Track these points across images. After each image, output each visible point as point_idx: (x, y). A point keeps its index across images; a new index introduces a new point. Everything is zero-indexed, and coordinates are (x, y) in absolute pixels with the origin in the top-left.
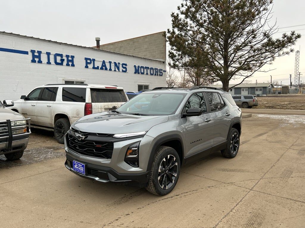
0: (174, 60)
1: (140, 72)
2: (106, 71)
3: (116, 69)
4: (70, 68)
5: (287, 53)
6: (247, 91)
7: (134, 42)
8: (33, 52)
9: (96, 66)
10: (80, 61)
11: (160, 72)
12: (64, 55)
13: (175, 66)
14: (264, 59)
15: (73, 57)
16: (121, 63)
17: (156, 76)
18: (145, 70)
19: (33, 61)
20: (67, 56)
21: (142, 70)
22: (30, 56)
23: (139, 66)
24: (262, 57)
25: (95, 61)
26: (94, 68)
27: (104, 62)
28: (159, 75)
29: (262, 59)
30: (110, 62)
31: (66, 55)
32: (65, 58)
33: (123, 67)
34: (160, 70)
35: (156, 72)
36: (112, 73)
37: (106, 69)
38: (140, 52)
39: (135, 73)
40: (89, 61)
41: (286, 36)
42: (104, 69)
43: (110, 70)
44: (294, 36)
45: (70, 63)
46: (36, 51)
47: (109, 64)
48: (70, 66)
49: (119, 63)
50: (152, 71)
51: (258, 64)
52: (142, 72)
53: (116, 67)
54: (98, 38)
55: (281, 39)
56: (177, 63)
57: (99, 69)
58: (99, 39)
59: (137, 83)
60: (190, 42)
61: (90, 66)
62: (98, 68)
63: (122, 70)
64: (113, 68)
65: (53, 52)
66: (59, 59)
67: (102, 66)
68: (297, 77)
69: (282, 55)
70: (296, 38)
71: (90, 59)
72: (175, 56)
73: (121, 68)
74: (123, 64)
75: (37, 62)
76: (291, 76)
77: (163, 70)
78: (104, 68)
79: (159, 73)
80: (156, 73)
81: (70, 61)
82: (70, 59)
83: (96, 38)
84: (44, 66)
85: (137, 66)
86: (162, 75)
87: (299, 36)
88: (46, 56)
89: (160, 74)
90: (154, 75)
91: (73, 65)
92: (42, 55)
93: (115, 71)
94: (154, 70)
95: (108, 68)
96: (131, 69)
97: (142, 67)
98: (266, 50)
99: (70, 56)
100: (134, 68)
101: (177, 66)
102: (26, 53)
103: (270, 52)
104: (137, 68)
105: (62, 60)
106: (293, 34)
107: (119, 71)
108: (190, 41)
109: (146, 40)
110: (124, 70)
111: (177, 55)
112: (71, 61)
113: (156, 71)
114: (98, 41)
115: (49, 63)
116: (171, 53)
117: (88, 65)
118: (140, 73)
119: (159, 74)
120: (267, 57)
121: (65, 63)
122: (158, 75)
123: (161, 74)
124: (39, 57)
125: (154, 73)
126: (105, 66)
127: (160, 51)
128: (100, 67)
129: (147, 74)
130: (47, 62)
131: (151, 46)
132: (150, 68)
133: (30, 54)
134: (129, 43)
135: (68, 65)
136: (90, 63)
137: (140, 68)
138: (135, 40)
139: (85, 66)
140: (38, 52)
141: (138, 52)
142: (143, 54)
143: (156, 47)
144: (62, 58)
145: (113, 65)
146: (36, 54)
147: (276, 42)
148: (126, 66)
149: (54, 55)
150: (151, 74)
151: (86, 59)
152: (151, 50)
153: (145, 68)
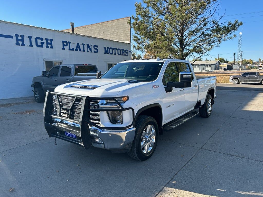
0: (138, 43)
1: (109, 52)
2: (80, 52)
4: (49, 49)
5: (231, 38)
6: (198, 67)
7: (103, 26)
8: (17, 36)
9: (71, 48)
10: (57, 44)
11: (126, 53)
12: (44, 38)
13: (139, 48)
14: (213, 43)
15: (51, 40)
18: (114, 51)
19: (17, 44)
21: (111, 50)
22: (14, 40)
23: (108, 48)
27: (78, 44)
28: (125, 55)
29: (211, 42)
31: (46, 39)
33: (95, 49)
35: (122, 52)
36: (86, 53)
37: (80, 50)
38: (109, 34)
39: (105, 53)
40: (65, 44)
41: (231, 23)
42: (78, 51)
43: (84, 51)
44: (237, 24)
45: (49, 46)
47: (82, 46)
49: (91, 45)
50: (119, 51)
52: (111, 52)
53: (88, 49)
54: (72, 23)
55: (227, 26)
56: (141, 46)
57: (75, 50)
59: (107, 62)
61: (67, 48)
63: (94, 51)
64: (86, 49)
65: (34, 37)
66: (39, 41)
67: (77, 48)
69: (227, 40)
70: (239, 25)
71: (66, 42)
73: (93, 49)
74: (94, 46)
75: (20, 45)
77: (128, 50)
78: (78, 49)
82: (49, 42)
86: (128, 55)
87: (241, 24)
88: (28, 39)
90: (121, 55)
91: (52, 47)
92: (24, 38)
93: (88, 51)
96: (101, 50)
97: (111, 48)
99: (49, 40)
100: (104, 50)
101: (141, 48)
102: (11, 37)
104: (106, 49)
105: (43, 43)
106: (236, 22)
107: (91, 52)
108: (151, 26)
111: (140, 38)
112: (50, 44)
114: (73, 26)
116: (135, 37)
117: (65, 47)
120: (215, 41)
121: (45, 45)
122: (124, 55)
124: (22, 40)
126: (79, 48)
127: (126, 34)
128: (75, 49)
129: (115, 54)
130: (29, 44)
131: (118, 29)
132: (117, 49)
133: (14, 38)
134: (99, 27)
135: (47, 47)
136: (67, 45)
137: (109, 49)
138: (104, 24)
139: (62, 47)
140: (21, 36)
141: (106, 35)
142: (111, 37)
143: (122, 31)
144: (43, 41)
145: (86, 47)
146: (20, 38)
147: (223, 29)
148: (97, 47)
149: (35, 39)
150: (119, 55)
151: (63, 42)
152: (118, 33)
153: (114, 49)
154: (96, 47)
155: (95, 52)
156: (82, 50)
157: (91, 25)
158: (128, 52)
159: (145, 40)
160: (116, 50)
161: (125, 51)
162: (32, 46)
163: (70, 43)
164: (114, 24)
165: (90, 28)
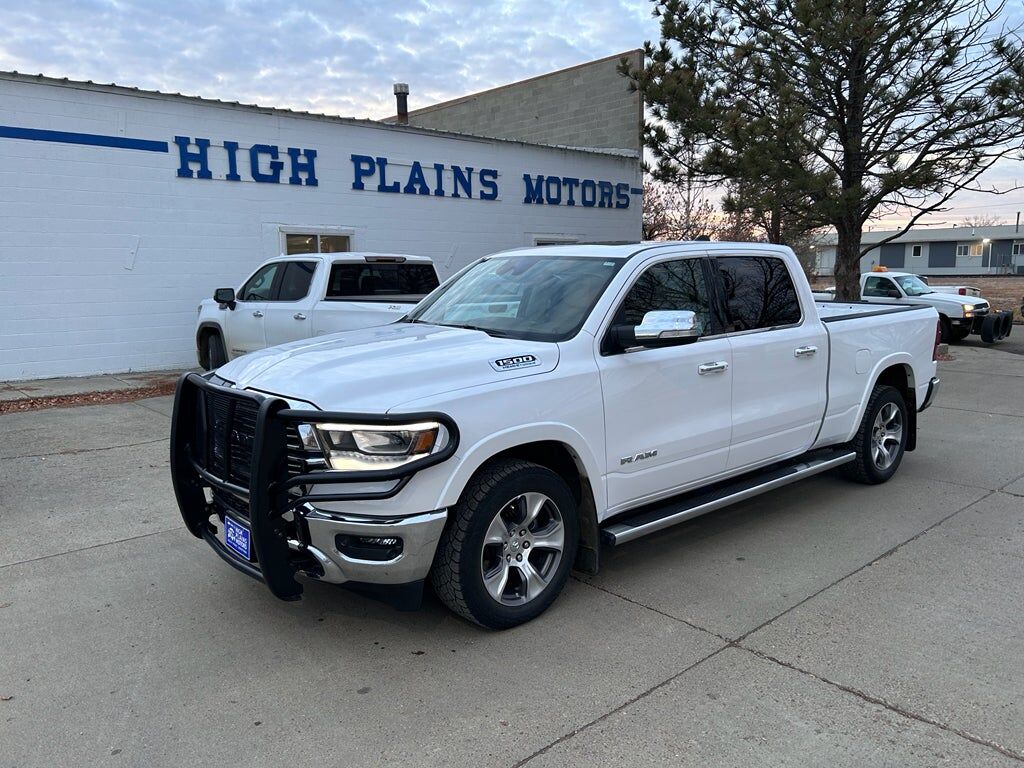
1: (544, 196)
2: (424, 197)
3: (461, 191)
4: (304, 191)
7: (535, 93)
8: (182, 142)
9: (389, 183)
10: (334, 170)
11: (620, 196)
12: (283, 148)
13: (666, 174)
14: (995, 142)
15: (311, 155)
16: (478, 169)
17: (605, 212)
18: (565, 191)
19: (184, 173)
20: (294, 153)
21: (553, 188)
22: (173, 156)
23: (540, 179)
25: (387, 164)
26: (383, 188)
27: (417, 167)
28: (614, 206)
30: (439, 168)
31: (289, 149)
32: (284, 158)
33: (485, 183)
34: (619, 187)
35: (604, 194)
36: (446, 203)
37: (425, 191)
39: (528, 201)
40: (365, 167)
42: (418, 192)
43: (440, 192)
45: (303, 176)
46: (193, 141)
47: (434, 173)
48: (304, 183)
49: (470, 170)
50: (589, 190)
52: (554, 195)
53: (459, 184)
54: (401, 86)
56: (673, 162)
57: (402, 190)
58: (404, 90)
59: (535, 236)
61: (370, 183)
62: (395, 188)
63: (482, 192)
64: (448, 186)
65: (246, 143)
66: (264, 161)
67: (412, 180)
71: (368, 160)
72: (665, 140)
73: (477, 187)
74: (484, 173)
75: (195, 175)
77: (630, 187)
78: (417, 187)
79: (616, 197)
80: (603, 199)
81: (303, 167)
82: (302, 160)
83: (395, 86)
84: (217, 188)
85: (534, 176)
86: (626, 206)
88: (225, 154)
89: (618, 202)
90: (597, 205)
91: (312, 182)
92: (210, 151)
93: (456, 195)
94: (598, 190)
95: (432, 186)
96: (511, 188)
97: (552, 180)
99: (302, 152)
100: (523, 186)
101: (674, 173)
102: (162, 147)
103: (1017, 114)
104: (534, 184)
105: (277, 167)
107: (470, 196)
109: (576, 84)
110: (489, 191)
112: (305, 169)
113: (606, 190)
114: (402, 97)
115: (233, 176)
116: (648, 129)
117: (364, 180)
118: (545, 201)
119: (614, 201)
120: (1005, 133)
121: (286, 174)
122: (610, 205)
123: (623, 202)
124: (202, 158)
126: (421, 181)
127: (624, 119)
128: (403, 185)
129: (571, 203)
130: (228, 173)
131: (592, 102)
132: (581, 181)
133: (174, 150)
134: (522, 96)
135: (295, 181)
136: (370, 173)
137: (544, 184)
138: (541, 84)
139: (354, 181)
140: (199, 142)
141: (549, 127)
143: (608, 107)
144: (277, 158)
145: (448, 176)
146: (193, 149)
148: (495, 176)
149: (251, 150)
150: (587, 204)
151: (357, 160)
152: (592, 118)
153: (565, 184)
154: (488, 178)
155: (484, 196)
156: (432, 191)
159: (687, 141)
160: (577, 185)
161: (614, 189)
162: (237, 178)
163: (383, 162)
164: (578, 82)
165: (489, 103)
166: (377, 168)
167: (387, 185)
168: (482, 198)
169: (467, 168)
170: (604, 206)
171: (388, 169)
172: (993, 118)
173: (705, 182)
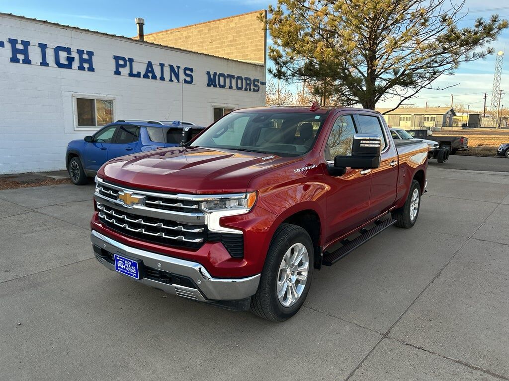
0: (277, 63)
1: (217, 83)
2: (153, 80)
3: (174, 78)
4: (86, 74)
5: (482, 56)
6: (409, 120)
7: (209, 30)
8: (13, 42)
9: (135, 72)
10: (104, 63)
11: (255, 85)
12: (74, 49)
13: (280, 75)
14: (440, 65)
15: (90, 54)
16: (182, 67)
17: (248, 93)
18: (228, 81)
19: (14, 60)
20: (80, 52)
21: (222, 79)
22: (7, 50)
23: (215, 74)
24: (436, 62)
25: (133, 61)
26: (131, 75)
27: (150, 64)
28: (252, 90)
29: (436, 65)
31: (77, 50)
32: (75, 55)
33: (187, 75)
34: (254, 80)
35: (247, 84)
36: (165, 84)
37: (154, 77)
38: (221, 47)
39: (209, 85)
40: (121, 62)
41: (482, 23)
42: (150, 77)
43: (162, 78)
44: (497, 24)
45: (86, 66)
46: (19, 41)
47: (159, 68)
48: (86, 70)
49: (179, 67)
50: (239, 81)
51: (428, 75)
52: (222, 83)
53: (172, 74)
54: (140, 19)
55: (473, 28)
56: (284, 69)
57: (142, 76)
58: (141, 22)
59: (213, 104)
60: (309, 30)
61: (125, 71)
62: (138, 75)
63: (185, 80)
64: (167, 75)
65: (52, 45)
66: (63, 55)
67: (147, 71)
68: (496, 99)
69: (473, 59)
70: (500, 29)
71: (123, 59)
72: (281, 57)
73: (182, 76)
74: (186, 69)
75: (21, 61)
76: (485, 96)
77: (260, 81)
78: (150, 75)
80: (246, 86)
81: (86, 61)
82: (85, 57)
83: (137, 19)
84: (35, 70)
85: (212, 73)
86: (258, 91)
87: (505, 25)
88: (39, 50)
89: (254, 89)
90: (243, 89)
91: (91, 69)
92: (30, 48)
93: (171, 80)
94: (244, 81)
95: (158, 75)
96: (200, 79)
97: (221, 75)
98: (445, 49)
99: (85, 52)
100: (206, 77)
101: (284, 74)
103: (451, 52)
104: (212, 76)
105: (71, 60)
106: (494, 21)
107: (179, 81)
108: (310, 28)
109: (231, 26)
110: (188, 79)
111: (283, 54)
113: (248, 82)
114: (141, 26)
115: (44, 63)
116: (273, 51)
117: (121, 69)
118: (218, 86)
119: (252, 87)
120: (445, 62)
121: (76, 64)
122: (250, 90)
123: (256, 88)
124: (25, 52)
125: (244, 86)
126: (152, 72)
127: (256, 46)
128: (143, 73)
129: (231, 87)
130: (41, 61)
131: (240, 36)
132: (236, 77)
133: (8, 46)
134: (202, 31)
135: (81, 68)
136: (124, 66)
137: (217, 77)
138: (212, 25)
139: (115, 70)
140: (23, 42)
141: (217, 48)
142: (226, 52)
143: (248, 39)
144: (71, 54)
145: (167, 70)
146: (20, 46)
147: (463, 34)
148: (192, 72)
149: (55, 49)
150: (239, 89)
151: (117, 58)
152: (240, 44)
153: (228, 78)
154: (188, 72)
155: (186, 82)
156: (158, 78)
157: (187, 27)
158: (259, 84)
159: (292, 58)
160: (234, 79)
161: (252, 82)
162: (47, 65)
163: (131, 60)
164: (232, 25)
165: (185, 34)
166: (128, 63)
167: (133, 73)
168: (185, 83)
169: (177, 66)
170: (247, 90)
171: (134, 64)
172: (439, 54)
173: (299, 80)
